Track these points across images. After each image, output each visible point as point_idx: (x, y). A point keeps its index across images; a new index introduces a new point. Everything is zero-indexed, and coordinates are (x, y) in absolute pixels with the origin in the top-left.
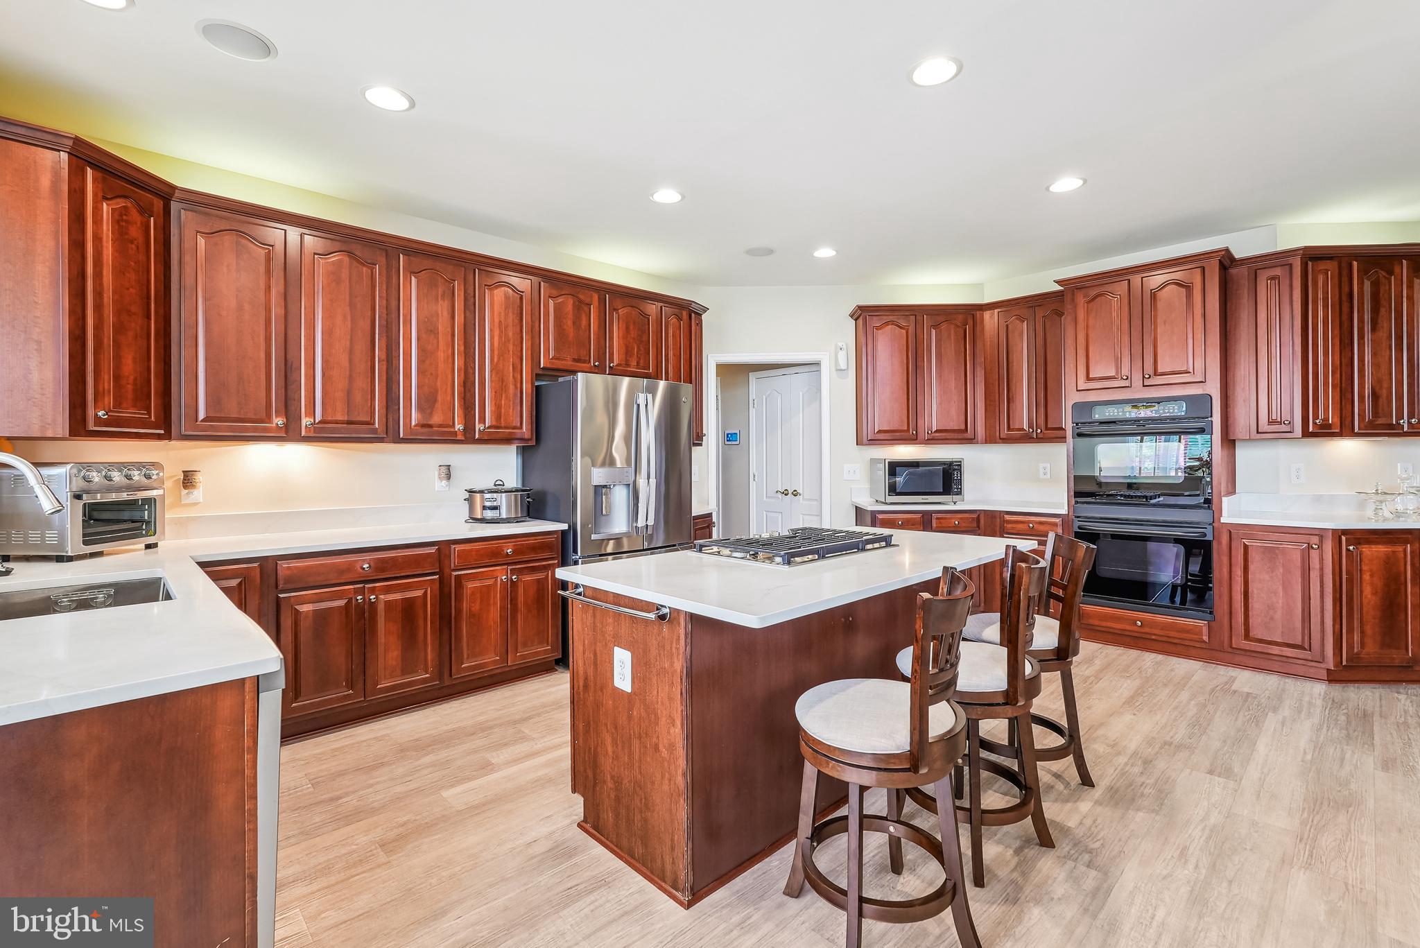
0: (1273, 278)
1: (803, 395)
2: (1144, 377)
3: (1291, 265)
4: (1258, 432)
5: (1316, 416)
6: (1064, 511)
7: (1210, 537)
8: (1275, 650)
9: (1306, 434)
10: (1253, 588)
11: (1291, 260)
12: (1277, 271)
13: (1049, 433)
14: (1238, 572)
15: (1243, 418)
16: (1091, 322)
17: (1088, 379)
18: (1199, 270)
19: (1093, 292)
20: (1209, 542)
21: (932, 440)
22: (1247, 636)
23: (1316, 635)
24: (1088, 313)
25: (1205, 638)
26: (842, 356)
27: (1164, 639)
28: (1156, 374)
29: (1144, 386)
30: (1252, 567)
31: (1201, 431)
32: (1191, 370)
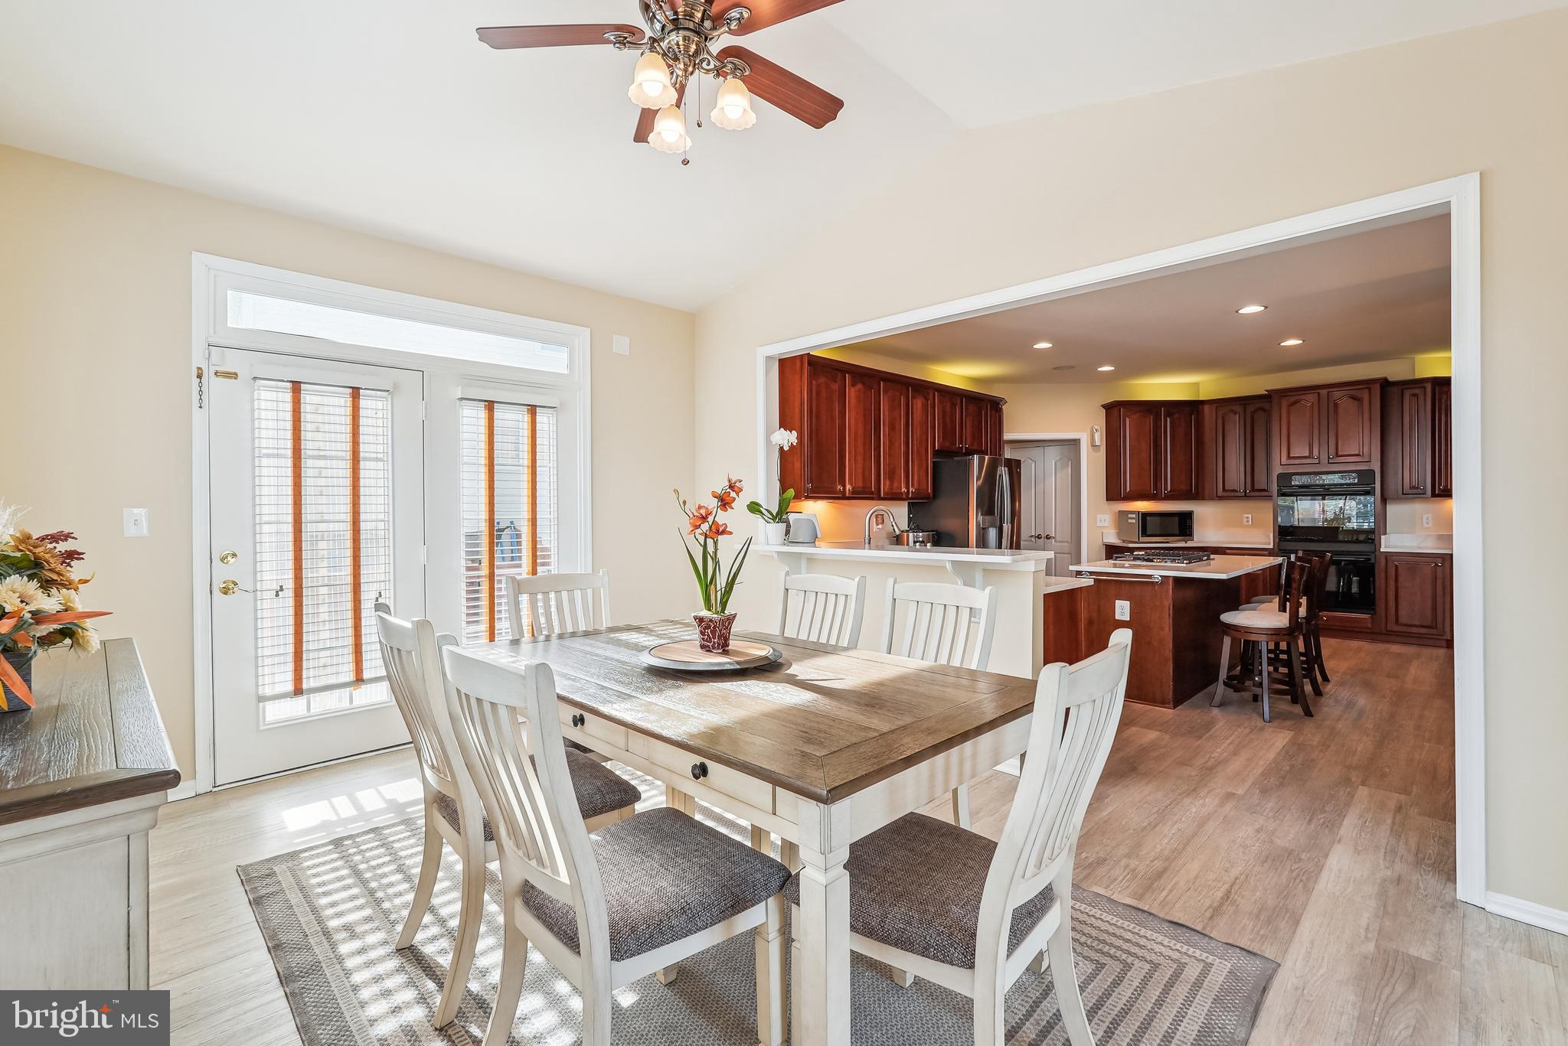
0: (1414, 395)
1: (1055, 463)
2: (1329, 457)
3: (1425, 388)
4: (1403, 494)
5: (1440, 485)
6: (1271, 546)
7: (1373, 561)
8: (1415, 630)
9: (1434, 495)
10: (1401, 593)
11: (1426, 385)
12: (1417, 391)
13: (1254, 492)
14: (1392, 583)
15: (1394, 484)
16: (1292, 419)
17: (1289, 457)
18: (1367, 390)
19: (1293, 399)
20: (1373, 564)
21: (1169, 497)
22: (1397, 622)
23: (1439, 619)
24: (1289, 413)
25: (1370, 626)
26: (1097, 436)
27: (1342, 628)
28: (1337, 455)
29: (1329, 463)
30: (1400, 579)
31: (1367, 493)
32: (1361, 454)
